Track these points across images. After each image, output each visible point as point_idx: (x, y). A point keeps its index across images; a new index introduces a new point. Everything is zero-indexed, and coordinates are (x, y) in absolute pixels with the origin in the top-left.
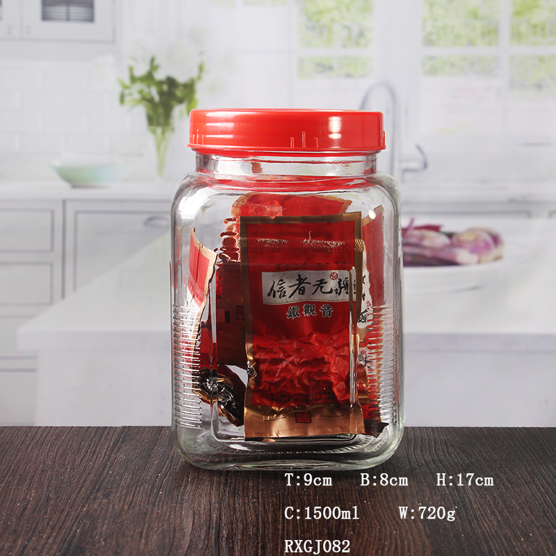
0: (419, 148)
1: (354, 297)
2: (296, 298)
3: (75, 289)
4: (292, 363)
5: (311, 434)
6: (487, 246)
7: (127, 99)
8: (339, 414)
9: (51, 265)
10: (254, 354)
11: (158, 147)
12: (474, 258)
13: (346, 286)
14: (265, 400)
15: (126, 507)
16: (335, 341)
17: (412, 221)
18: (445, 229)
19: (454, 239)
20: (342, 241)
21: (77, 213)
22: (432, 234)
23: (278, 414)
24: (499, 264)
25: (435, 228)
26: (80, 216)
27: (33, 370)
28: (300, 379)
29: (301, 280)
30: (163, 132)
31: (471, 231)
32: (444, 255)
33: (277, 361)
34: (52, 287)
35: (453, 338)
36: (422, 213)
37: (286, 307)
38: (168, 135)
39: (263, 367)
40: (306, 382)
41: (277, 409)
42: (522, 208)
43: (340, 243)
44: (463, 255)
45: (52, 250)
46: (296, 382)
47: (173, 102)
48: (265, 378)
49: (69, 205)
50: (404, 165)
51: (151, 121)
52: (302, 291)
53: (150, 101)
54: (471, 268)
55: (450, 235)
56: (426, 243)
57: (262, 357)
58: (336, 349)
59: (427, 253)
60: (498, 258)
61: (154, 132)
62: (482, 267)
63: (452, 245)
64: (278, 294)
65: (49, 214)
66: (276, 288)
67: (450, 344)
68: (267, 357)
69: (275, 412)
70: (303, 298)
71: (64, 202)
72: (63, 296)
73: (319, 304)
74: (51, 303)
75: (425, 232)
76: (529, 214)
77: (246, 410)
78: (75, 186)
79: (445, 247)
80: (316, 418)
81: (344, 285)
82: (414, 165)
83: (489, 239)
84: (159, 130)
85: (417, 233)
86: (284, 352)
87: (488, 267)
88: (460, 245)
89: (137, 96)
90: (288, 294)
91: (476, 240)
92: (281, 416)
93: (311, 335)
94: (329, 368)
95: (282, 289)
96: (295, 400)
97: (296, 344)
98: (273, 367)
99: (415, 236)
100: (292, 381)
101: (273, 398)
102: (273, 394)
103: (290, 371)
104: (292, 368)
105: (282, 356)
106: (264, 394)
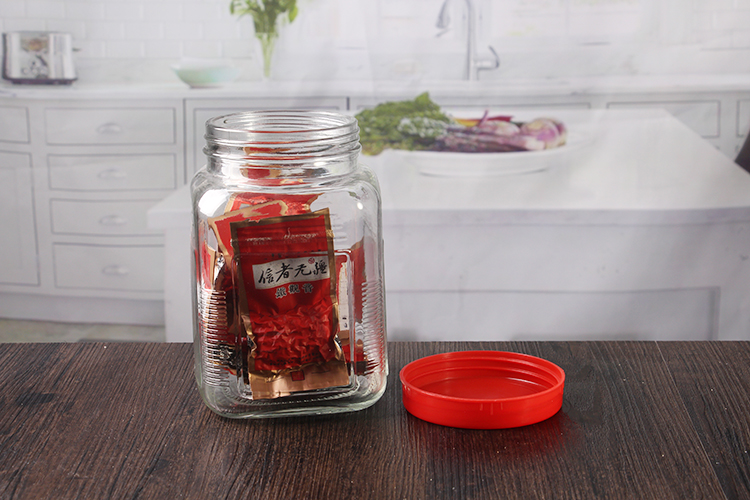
0: (491, 49)
2: (283, 281)
4: (285, 334)
6: (552, 134)
7: (237, 8)
9: (175, 155)
10: (253, 330)
11: (265, 51)
12: (541, 144)
14: (265, 365)
15: (204, 423)
17: (486, 113)
18: (513, 120)
19: (523, 128)
21: (195, 110)
22: (504, 124)
23: (277, 375)
24: (562, 150)
25: (507, 119)
26: (198, 113)
27: (162, 246)
29: (284, 268)
30: (269, 38)
31: (538, 120)
32: (514, 142)
33: (272, 334)
34: (176, 174)
35: (522, 214)
36: (495, 106)
37: (275, 289)
38: (273, 40)
39: (261, 339)
40: (297, 348)
41: (275, 371)
42: (583, 100)
44: (531, 142)
45: (175, 142)
46: (289, 349)
47: (277, 11)
48: (264, 349)
49: (187, 102)
50: (479, 64)
51: (258, 28)
52: (287, 275)
53: (257, 10)
54: (538, 153)
55: (519, 125)
56: (499, 132)
58: (319, 318)
59: (500, 141)
60: (562, 144)
61: (260, 38)
62: (547, 153)
63: (522, 134)
64: (267, 280)
65: (171, 112)
66: (265, 276)
67: (520, 219)
68: (263, 331)
69: (274, 374)
70: (288, 280)
71: (184, 100)
73: (301, 284)
74: (176, 188)
75: (497, 122)
76: (589, 106)
77: (250, 375)
78: (193, 87)
79: (516, 134)
80: (308, 375)
81: (321, 267)
82: (487, 64)
83: (554, 128)
84: (265, 36)
85: (490, 123)
86: (277, 325)
87: (553, 152)
88: (528, 133)
89: (246, 6)
90: (275, 279)
91: (542, 129)
92: (280, 377)
93: (296, 308)
95: (271, 275)
96: (289, 364)
97: (286, 317)
98: (270, 339)
99: (489, 126)
100: (286, 349)
101: (272, 364)
102: (272, 361)
103: (283, 341)
104: (284, 337)
105: (275, 329)
106: (264, 360)
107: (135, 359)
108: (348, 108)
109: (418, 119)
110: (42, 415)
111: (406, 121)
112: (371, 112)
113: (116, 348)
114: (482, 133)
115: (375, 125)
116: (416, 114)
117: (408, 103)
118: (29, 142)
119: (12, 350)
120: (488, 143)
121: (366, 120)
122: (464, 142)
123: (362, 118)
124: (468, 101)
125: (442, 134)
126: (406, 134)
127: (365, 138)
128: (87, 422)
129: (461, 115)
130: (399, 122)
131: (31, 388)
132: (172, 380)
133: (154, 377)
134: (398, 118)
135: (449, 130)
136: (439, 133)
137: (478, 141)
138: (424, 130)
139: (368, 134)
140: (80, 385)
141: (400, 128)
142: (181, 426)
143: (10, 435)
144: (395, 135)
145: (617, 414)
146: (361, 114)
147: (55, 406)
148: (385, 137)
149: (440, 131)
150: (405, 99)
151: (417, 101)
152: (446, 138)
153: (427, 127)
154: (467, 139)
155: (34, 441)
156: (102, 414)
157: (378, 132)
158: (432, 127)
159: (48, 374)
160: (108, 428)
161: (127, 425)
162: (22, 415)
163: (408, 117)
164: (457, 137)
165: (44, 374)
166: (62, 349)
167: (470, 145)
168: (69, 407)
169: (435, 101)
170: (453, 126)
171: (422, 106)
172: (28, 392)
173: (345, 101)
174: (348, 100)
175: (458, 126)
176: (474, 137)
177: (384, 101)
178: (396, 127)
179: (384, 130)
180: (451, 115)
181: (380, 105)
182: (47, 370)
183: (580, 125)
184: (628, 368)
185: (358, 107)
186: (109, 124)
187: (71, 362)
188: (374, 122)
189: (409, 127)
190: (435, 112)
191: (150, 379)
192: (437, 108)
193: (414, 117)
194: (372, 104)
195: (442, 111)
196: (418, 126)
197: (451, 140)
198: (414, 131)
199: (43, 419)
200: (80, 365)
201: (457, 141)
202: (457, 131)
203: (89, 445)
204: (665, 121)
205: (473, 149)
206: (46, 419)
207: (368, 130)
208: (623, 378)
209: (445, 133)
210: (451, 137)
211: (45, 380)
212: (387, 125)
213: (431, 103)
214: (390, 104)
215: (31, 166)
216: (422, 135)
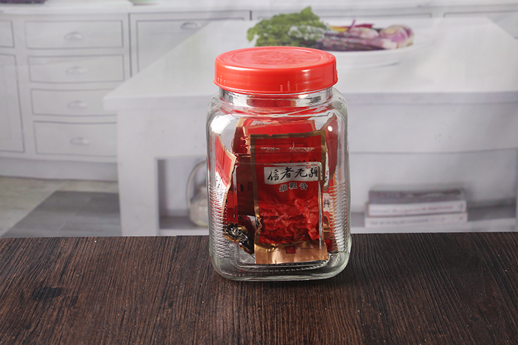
1: (321, 178)
2: (285, 180)
3: (138, 71)
4: (284, 218)
5: (296, 261)
6: (403, 36)
8: (312, 247)
9: (123, 56)
10: (260, 213)
12: (394, 44)
13: (316, 172)
14: (267, 240)
16: (309, 204)
17: (354, 22)
18: (374, 27)
19: (381, 33)
20: (313, 147)
21: (137, 21)
22: (367, 30)
23: (275, 248)
24: (410, 48)
25: (369, 26)
26: (139, 24)
28: (288, 228)
29: (288, 170)
31: (392, 27)
32: (375, 43)
33: (274, 218)
34: (123, 70)
35: (380, 96)
36: (360, 16)
37: (279, 185)
39: (265, 221)
40: (292, 229)
41: (274, 245)
42: (426, 11)
43: (312, 149)
44: (387, 43)
45: (123, 46)
46: (286, 230)
48: (267, 228)
49: (131, 16)
52: (289, 176)
54: (393, 51)
55: (378, 30)
56: (363, 36)
57: (265, 215)
58: (310, 208)
59: (364, 42)
60: (410, 44)
62: (399, 51)
63: (380, 37)
64: (274, 178)
65: (120, 23)
66: (273, 175)
67: (378, 100)
68: (268, 215)
69: (273, 247)
70: (289, 179)
71: (129, 14)
72: (131, 75)
73: (299, 183)
74: (124, 80)
75: (362, 29)
76: (430, 15)
77: (255, 246)
78: (135, 4)
79: (376, 37)
80: (298, 250)
81: (315, 172)
83: (404, 32)
85: (357, 29)
86: (278, 212)
87: (403, 50)
88: (385, 36)
90: (280, 178)
91: (396, 33)
92: (277, 249)
93: (294, 200)
94: (306, 221)
95: (276, 175)
96: (285, 240)
97: (286, 207)
98: (272, 222)
99: (356, 31)
100: (283, 230)
101: (272, 239)
102: (272, 237)
103: (282, 224)
104: (283, 222)
105: (277, 214)
106: (266, 237)
107: (120, 253)
108: (251, 19)
109: (303, 27)
110: (54, 309)
111: (294, 28)
112: (268, 22)
113: (104, 242)
114: (351, 37)
115: (271, 31)
116: (302, 23)
117: (296, 15)
118: (13, 47)
119: (23, 245)
120: (355, 44)
121: (264, 27)
122: (338, 43)
123: (261, 26)
124: (340, 13)
125: (321, 38)
126: (294, 38)
127: (263, 41)
128: (91, 316)
129: (335, 23)
130: (289, 29)
131: (43, 282)
132: (152, 273)
133: (137, 270)
134: (289, 25)
135: (326, 35)
136: (318, 37)
137: (348, 43)
138: (307, 35)
139: (266, 38)
140: (80, 280)
141: (289, 34)
142: (165, 320)
143: (31, 330)
144: (286, 38)
145: (508, 305)
146: (261, 23)
147: (63, 300)
148: (278, 40)
149: (320, 35)
150: (293, 12)
151: (302, 13)
152: (324, 40)
153: (310, 32)
154: (340, 41)
155: (51, 336)
156: (101, 308)
157: (273, 36)
158: (313, 33)
159: (54, 268)
160: (107, 323)
161: (123, 319)
162: (38, 309)
163: (296, 25)
164: (332, 40)
165: (51, 268)
166: (62, 242)
167: (342, 46)
168: (75, 300)
169: (316, 13)
170: (329, 32)
171: (306, 16)
172: (41, 286)
173: (248, 14)
174: (251, 12)
175: (333, 31)
176: (345, 40)
177: (277, 14)
178: (286, 32)
179: (277, 35)
180: (328, 24)
181: (275, 17)
182: (53, 264)
183: (423, 29)
184: (506, 259)
185: (259, 18)
186: (74, 33)
187: (71, 256)
188: (270, 29)
189: (297, 33)
190: (316, 21)
191: (134, 273)
192: (317, 18)
193: (300, 25)
194: (269, 16)
195: (321, 20)
196: (303, 31)
197: (328, 42)
198: (300, 35)
199: (55, 314)
200: (78, 259)
201: (332, 43)
202: (332, 35)
203: (95, 340)
204: (487, 26)
205: (344, 48)
206: (58, 313)
207: (265, 35)
208: (505, 269)
209: (323, 37)
210: (327, 39)
211: (53, 274)
212: (280, 31)
213: (312, 14)
214: (282, 16)
215: (16, 64)
216: (306, 38)
